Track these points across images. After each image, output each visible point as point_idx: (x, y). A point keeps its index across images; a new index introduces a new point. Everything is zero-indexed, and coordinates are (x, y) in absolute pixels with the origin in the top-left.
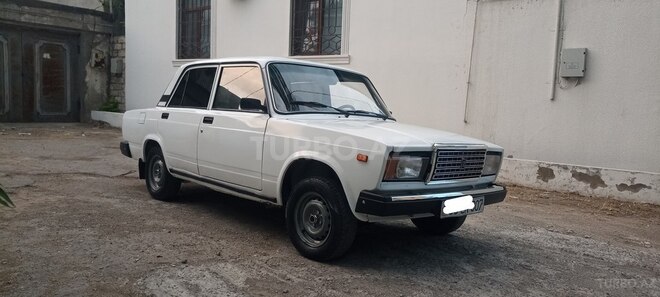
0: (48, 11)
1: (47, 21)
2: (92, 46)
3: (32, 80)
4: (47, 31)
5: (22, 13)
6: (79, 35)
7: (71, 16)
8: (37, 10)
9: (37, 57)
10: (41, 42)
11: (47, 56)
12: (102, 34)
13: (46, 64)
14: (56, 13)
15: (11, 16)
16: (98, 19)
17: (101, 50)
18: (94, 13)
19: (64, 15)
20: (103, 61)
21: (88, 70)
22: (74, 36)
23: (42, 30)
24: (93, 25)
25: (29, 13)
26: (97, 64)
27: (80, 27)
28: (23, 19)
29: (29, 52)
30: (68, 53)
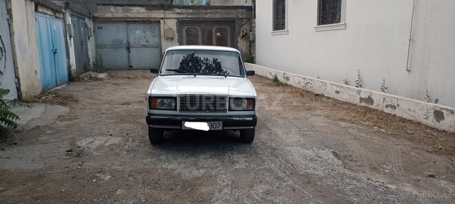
0: (219, 10)
1: (218, 16)
2: (241, 26)
4: (219, 21)
5: (206, 14)
6: (234, 21)
7: (230, 11)
8: (214, 11)
9: (214, 35)
10: (216, 27)
11: (219, 34)
12: (246, 18)
13: (218, 38)
14: (223, 11)
15: (201, 16)
16: (244, 10)
17: (245, 28)
18: (242, 7)
19: (227, 11)
20: (246, 34)
21: (239, 39)
22: (231, 22)
23: (216, 21)
24: (241, 14)
25: (210, 13)
26: (243, 36)
27: (235, 16)
28: (207, 17)
29: (211, 32)
30: (229, 32)
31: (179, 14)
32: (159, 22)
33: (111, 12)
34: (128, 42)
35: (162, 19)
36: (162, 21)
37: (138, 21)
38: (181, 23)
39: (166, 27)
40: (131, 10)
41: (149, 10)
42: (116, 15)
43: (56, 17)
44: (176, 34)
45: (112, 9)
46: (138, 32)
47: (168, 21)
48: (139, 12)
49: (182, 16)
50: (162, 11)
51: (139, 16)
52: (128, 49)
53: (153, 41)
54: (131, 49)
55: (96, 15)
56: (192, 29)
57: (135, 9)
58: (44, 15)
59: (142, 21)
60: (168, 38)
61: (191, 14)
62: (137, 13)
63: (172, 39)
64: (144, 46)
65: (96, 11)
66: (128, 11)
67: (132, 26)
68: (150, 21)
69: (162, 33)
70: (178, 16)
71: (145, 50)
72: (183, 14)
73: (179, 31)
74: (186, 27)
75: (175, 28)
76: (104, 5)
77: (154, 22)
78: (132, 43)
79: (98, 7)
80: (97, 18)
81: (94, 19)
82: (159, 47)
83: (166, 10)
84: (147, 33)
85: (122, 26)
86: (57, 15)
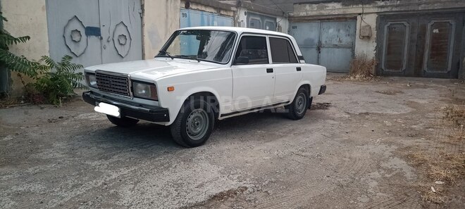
1: (437, 7)
3: (423, 48)
4: (438, 13)
5: (419, 5)
9: (428, 33)
10: (433, 22)
11: (436, 31)
13: (435, 37)
15: (412, 8)
22: (459, 13)
23: (434, 13)
25: (425, 4)
28: (420, 8)
29: (424, 28)
30: (454, 28)
31: (382, 7)
32: (355, 18)
33: (306, 11)
34: (320, 42)
35: (360, 14)
36: (359, 17)
37: (331, 19)
38: (382, 18)
39: (363, 24)
40: (326, 7)
41: (346, 5)
42: (310, 13)
43: (221, 15)
44: (375, 32)
45: (308, 7)
46: (331, 31)
47: (367, 16)
48: (335, 8)
49: (385, 10)
50: (360, 6)
51: (333, 13)
52: (319, 49)
53: (346, 40)
54: (321, 49)
55: (292, 14)
56: (395, 26)
57: (331, 5)
58: (200, 13)
59: (337, 18)
60: (364, 37)
61: (397, 6)
62: (332, 10)
63: (369, 38)
64: (336, 46)
65: (293, 10)
66: (322, 8)
67: (325, 25)
68: (346, 18)
69: (358, 32)
70: (380, 10)
71: (337, 50)
72: (387, 7)
73: (379, 28)
74: (389, 23)
75: (373, 25)
76: (300, 4)
77: (351, 18)
78: (323, 42)
79: (295, 6)
80: (293, 17)
81: (290, 19)
82: (352, 47)
83: (365, 4)
84: (341, 31)
85: (315, 25)
86: (222, 12)
